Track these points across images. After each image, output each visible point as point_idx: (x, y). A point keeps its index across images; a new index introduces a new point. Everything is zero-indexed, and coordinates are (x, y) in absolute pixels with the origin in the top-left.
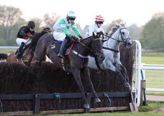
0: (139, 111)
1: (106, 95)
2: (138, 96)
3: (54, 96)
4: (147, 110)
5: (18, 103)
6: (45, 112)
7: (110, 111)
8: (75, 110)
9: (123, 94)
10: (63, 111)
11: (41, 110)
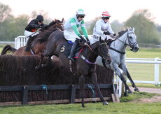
0: (121, 102)
1: (90, 87)
2: (120, 88)
3: (42, 88)
4: (128, 101)
5: (7, 94)
6: (32, 102)
7: (94, 102)
8: (60, 101)
9: (105, 86)
10: (50, 102)
11: (29, 101)
